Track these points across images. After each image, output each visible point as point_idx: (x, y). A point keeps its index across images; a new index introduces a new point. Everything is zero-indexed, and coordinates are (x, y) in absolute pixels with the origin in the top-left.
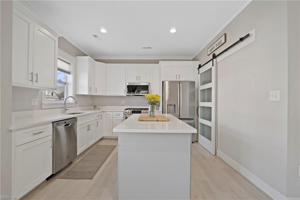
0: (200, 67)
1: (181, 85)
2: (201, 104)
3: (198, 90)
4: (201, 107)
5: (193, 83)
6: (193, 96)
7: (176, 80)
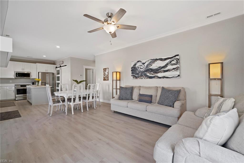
0: (56, 68)
1: (48, 74)
2: (57, 82)
3: (56, 76)
4: (57, 83)
5: (53, 74)
6: (53, 78)
7: (45, 72)
